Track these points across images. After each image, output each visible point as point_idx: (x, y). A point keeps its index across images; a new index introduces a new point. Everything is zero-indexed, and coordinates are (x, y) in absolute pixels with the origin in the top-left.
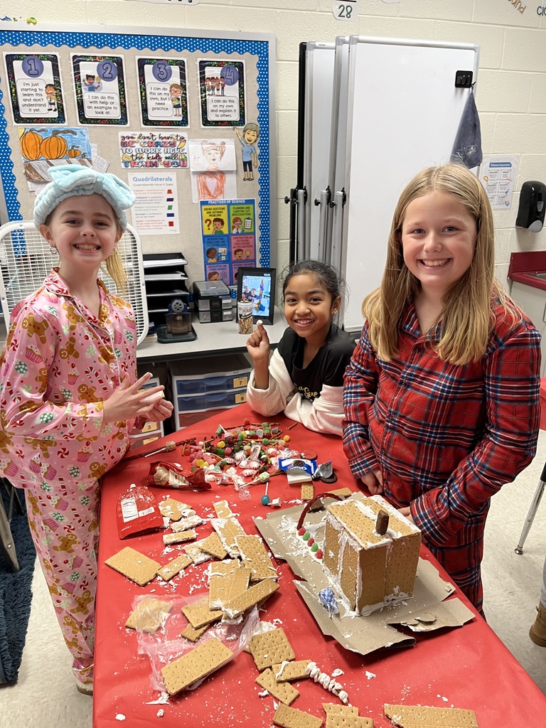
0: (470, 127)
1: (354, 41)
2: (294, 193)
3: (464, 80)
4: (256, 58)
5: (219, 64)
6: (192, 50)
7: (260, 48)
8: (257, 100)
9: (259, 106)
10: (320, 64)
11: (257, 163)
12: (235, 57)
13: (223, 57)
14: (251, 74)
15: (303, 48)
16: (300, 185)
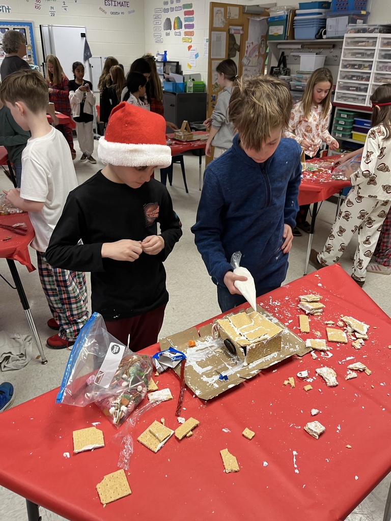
0: (87, 47)
1: (52, 26)
2: (43, 64)
3: (83, 35)
4: (29, 27)
5: (18, 29)
6: (11, 25)
7: (30, 25)
8: (30, 38)
9: (31, 36)
10: (45, 30)
11: (32, 55)
12: (23, 27)
13: (19, 27)
14: (28, 31)
15: (40, 26)
16: (44, 62)
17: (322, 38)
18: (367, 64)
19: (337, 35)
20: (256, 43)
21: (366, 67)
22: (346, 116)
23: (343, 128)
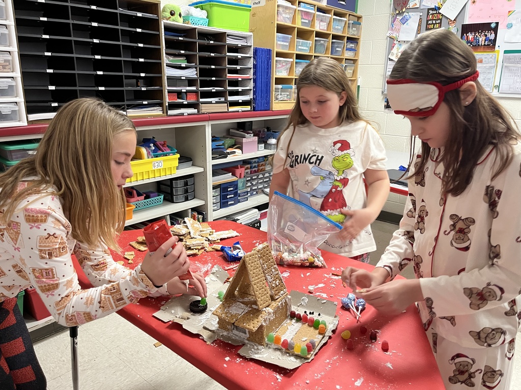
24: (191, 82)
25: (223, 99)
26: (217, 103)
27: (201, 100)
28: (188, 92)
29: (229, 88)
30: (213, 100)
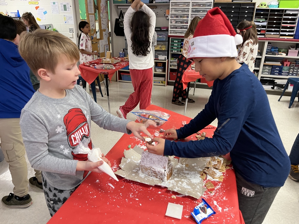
17: (153, 3)
18: (186, 16)
19: (162, 1)
20: (104, 5)
21: (185, 17)
22: (177, 42)
23: (177, 47)
24: (263, 27)
25: (278, 33)
26: (274, 34)
27: (266, 33)
28: (261, 30)
29: (281, 29)
30: (272, 33)
